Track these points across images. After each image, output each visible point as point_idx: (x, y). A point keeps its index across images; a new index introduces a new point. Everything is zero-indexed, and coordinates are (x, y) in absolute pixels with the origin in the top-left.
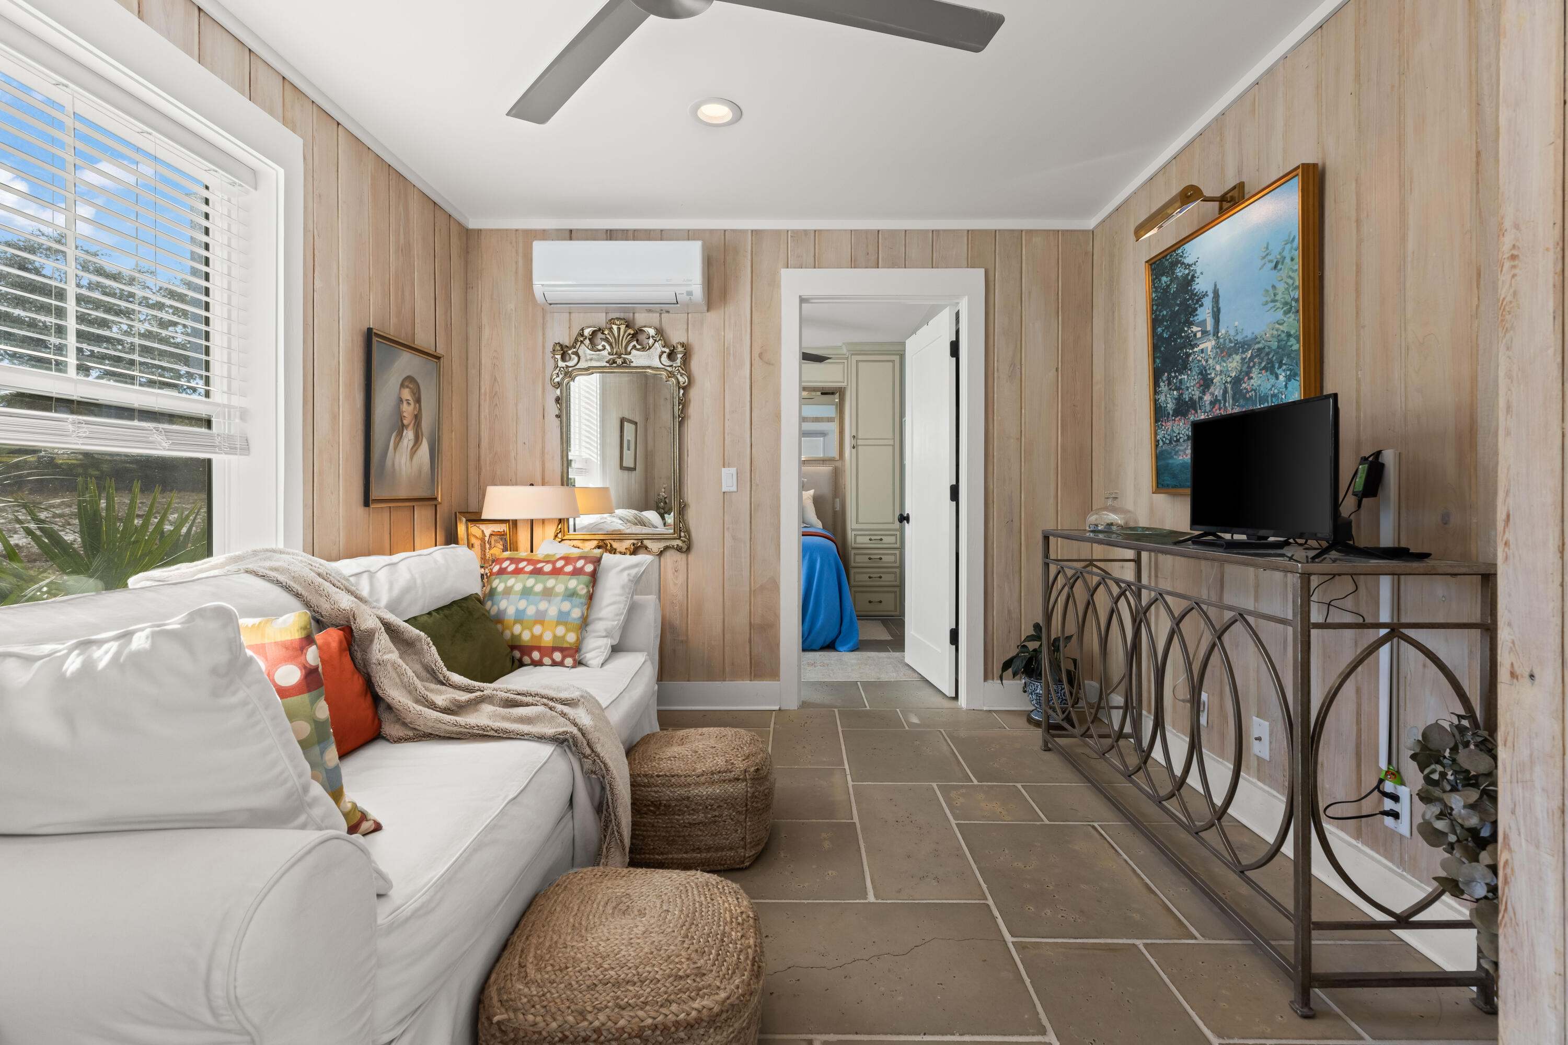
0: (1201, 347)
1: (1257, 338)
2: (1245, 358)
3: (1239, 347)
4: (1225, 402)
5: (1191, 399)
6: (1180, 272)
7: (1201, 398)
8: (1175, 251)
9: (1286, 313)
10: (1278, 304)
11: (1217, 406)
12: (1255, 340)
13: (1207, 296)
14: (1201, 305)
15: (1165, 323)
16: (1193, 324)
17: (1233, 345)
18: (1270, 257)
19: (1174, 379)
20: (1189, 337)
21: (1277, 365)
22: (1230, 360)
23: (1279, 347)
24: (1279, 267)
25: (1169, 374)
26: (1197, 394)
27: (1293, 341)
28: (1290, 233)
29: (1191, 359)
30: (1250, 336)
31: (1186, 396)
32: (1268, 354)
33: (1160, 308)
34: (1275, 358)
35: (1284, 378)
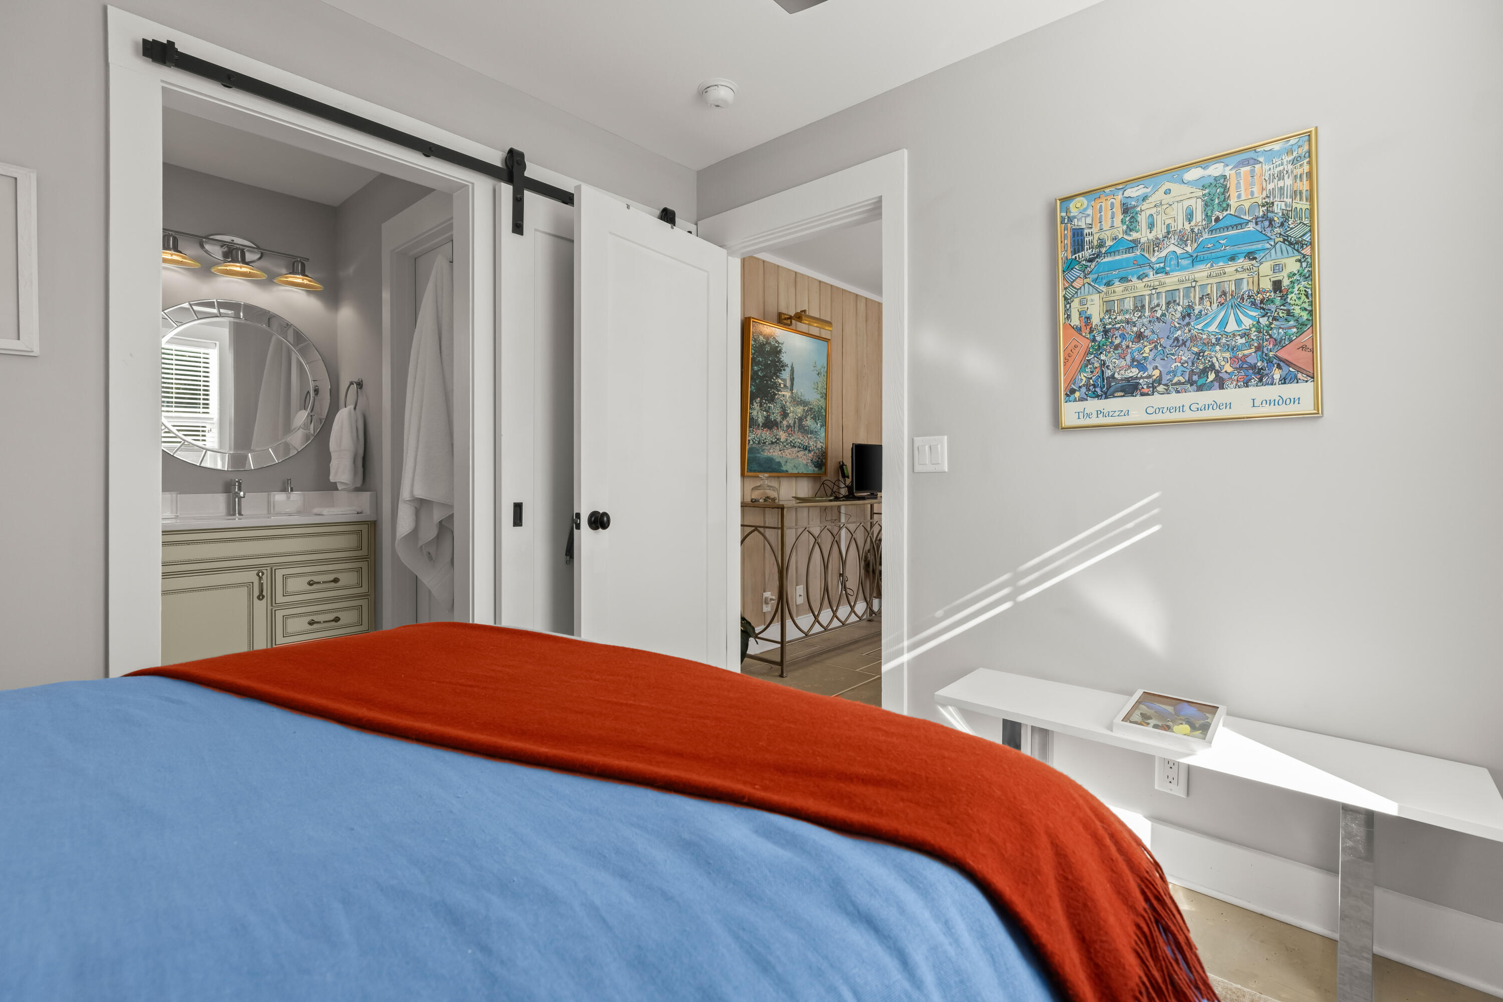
0: (783, 393)
2: (805, 410)
4: (794, 428)
5: (775, 420)
6: (772, 341)
7: (781, 422)
9: (821, 397)
10: (818, 392)
11: (790, 429)
12: (809, 403)
14: (784, 370)
15: (760, 366)
16: (779, 378)
17: (800, 400)
19: (764, 404)
20: (776, 384)
21: (818, 419)
22: (798, 407)
23: (818, 411)
25: (761, 399)
26: (779, 419)
27: (823, 411)
29: (776, 397)
30: (807, 400)
31: (772, 418)
32: (814, 412)
33: (757, 354)
34: (817, 415)
35: (820, 425)
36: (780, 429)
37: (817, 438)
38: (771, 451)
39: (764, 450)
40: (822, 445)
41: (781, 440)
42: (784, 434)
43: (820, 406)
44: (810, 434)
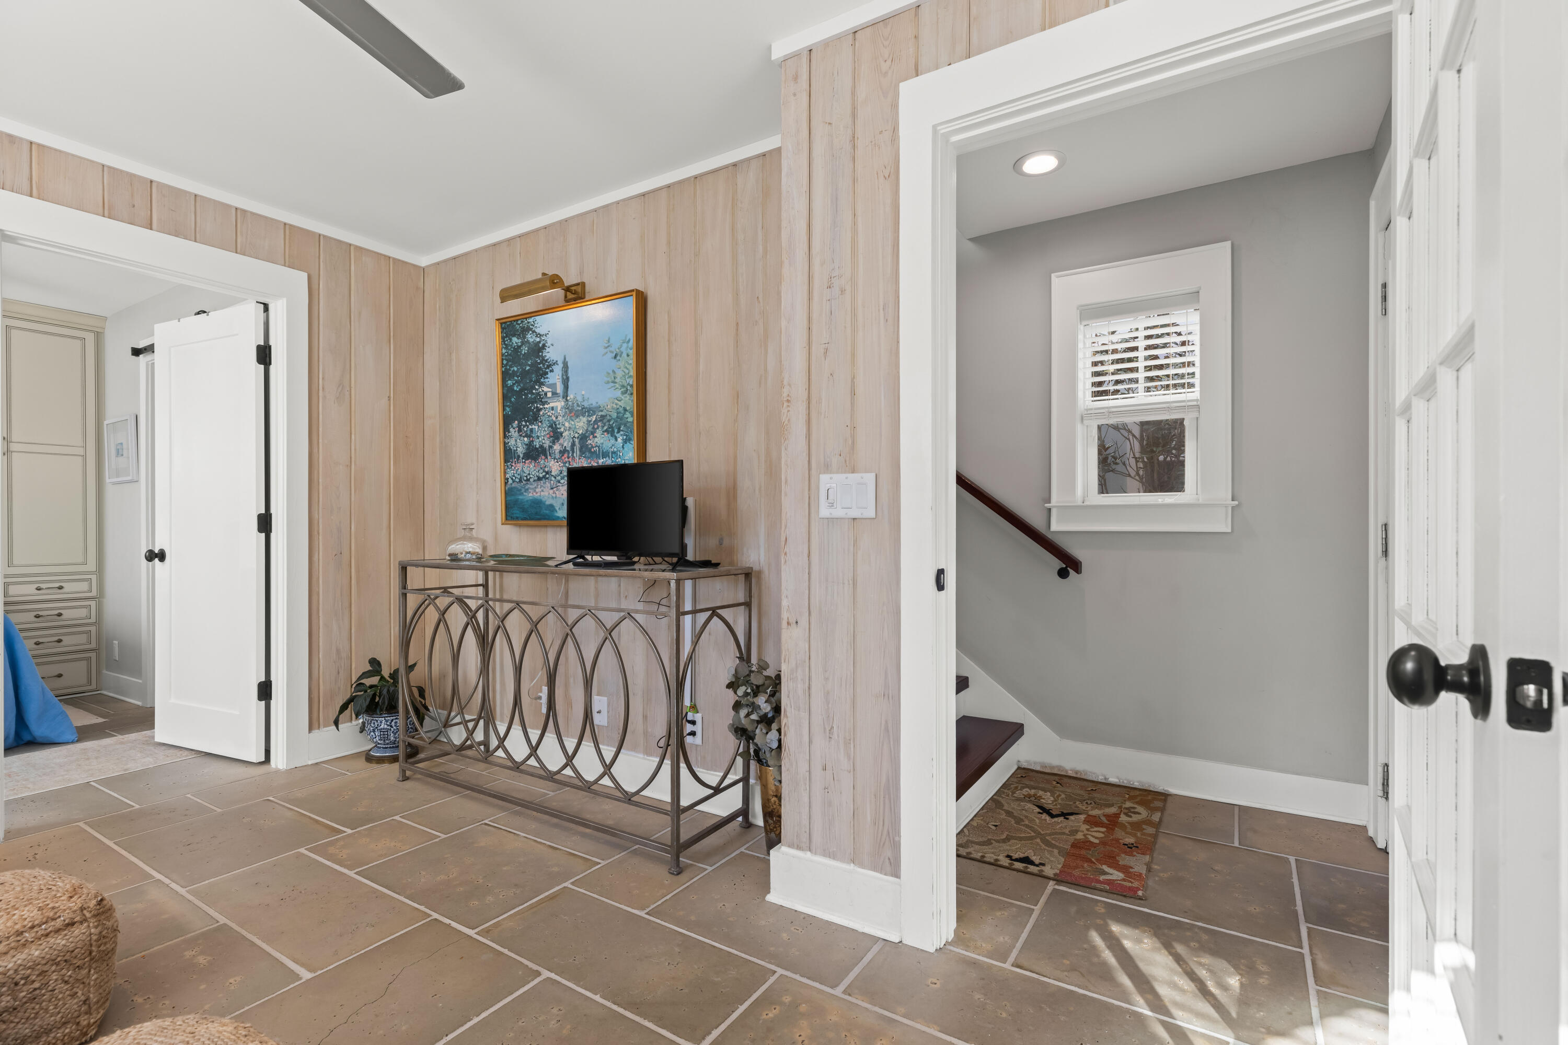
0: (551, 405)
1: (600, 407)
2: (590, 421)
3: (586, 412)
4: (573, 452)
5: (541, 446)
6: (530, 338)
7: (550, 447)
8: (526, 318)
9: (623, 393)
10: (617, 386)
11: (566, 455)
12: (599, 408)
13: (558, 364)
14: (552, 371)
15: (516, 378)
16: (544, 385)
17: (580, 408)
18: (610, 349)
19: (524, 426)
20: (540, 395)
21: (616, 431)
22: (577, 420)
23: (617, 417)
24: (618, 358)
25: (520, 422)
26: (547, 443)
27: (628, 415)
28: (626, 335)
29: (541, 413)
30: (594, 405)
31: (537, 444)
32: (609, 421)
33: (510, 363)
34: (614, 425)
35: (621, 441)
36: (549, 457)
38: (537, 490)
39: (528, 489)
41: (553, 474)
42: (558, 464)
43: (621, 409)
44: (603, 458)
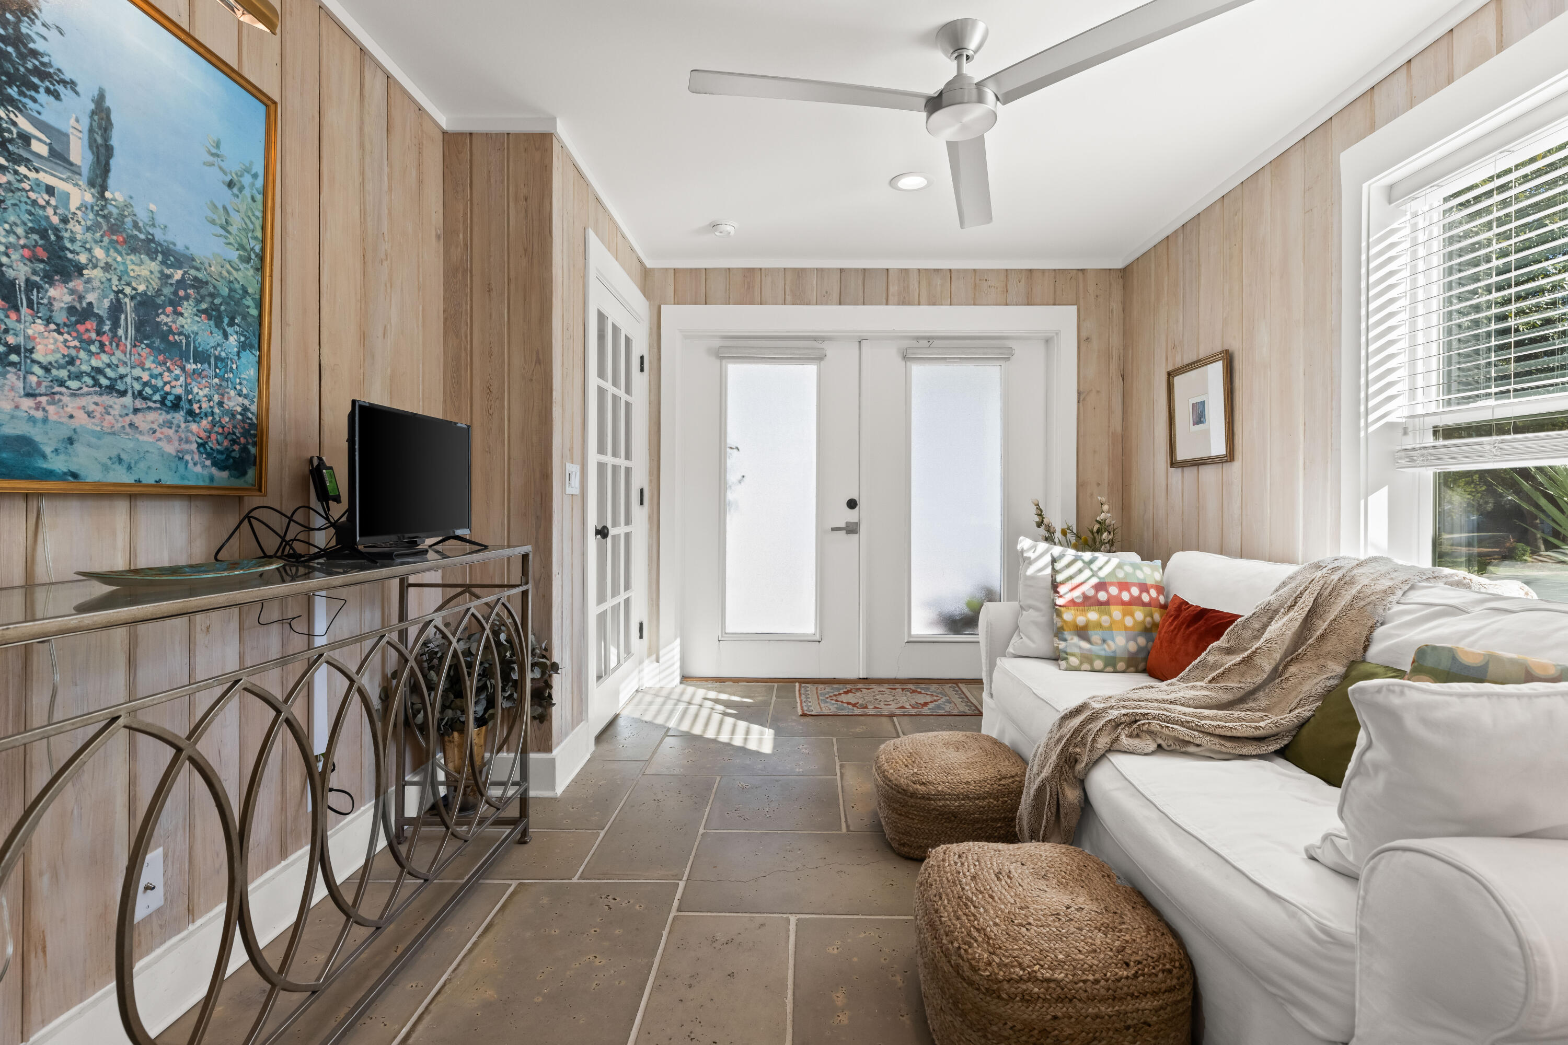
1: (194, 260)
2: (169, 277)
4: (116, 325)
11: (91, 324)
14: (54, 95)
16: (19, 110)
21: (226, 320)
22: (131, 256)
23: (229, 296)
24: (235, 191)
26: (18, 271)
27: (251, 302)
32: (212, 295)
34: (223, 308)
35: (235, 343)
36: (24, 310)
37: (222, 378)
40: (246, 402)
41: (35, 356)
42: (60, 338)
43: (237, 286)
44: (195, 362)
